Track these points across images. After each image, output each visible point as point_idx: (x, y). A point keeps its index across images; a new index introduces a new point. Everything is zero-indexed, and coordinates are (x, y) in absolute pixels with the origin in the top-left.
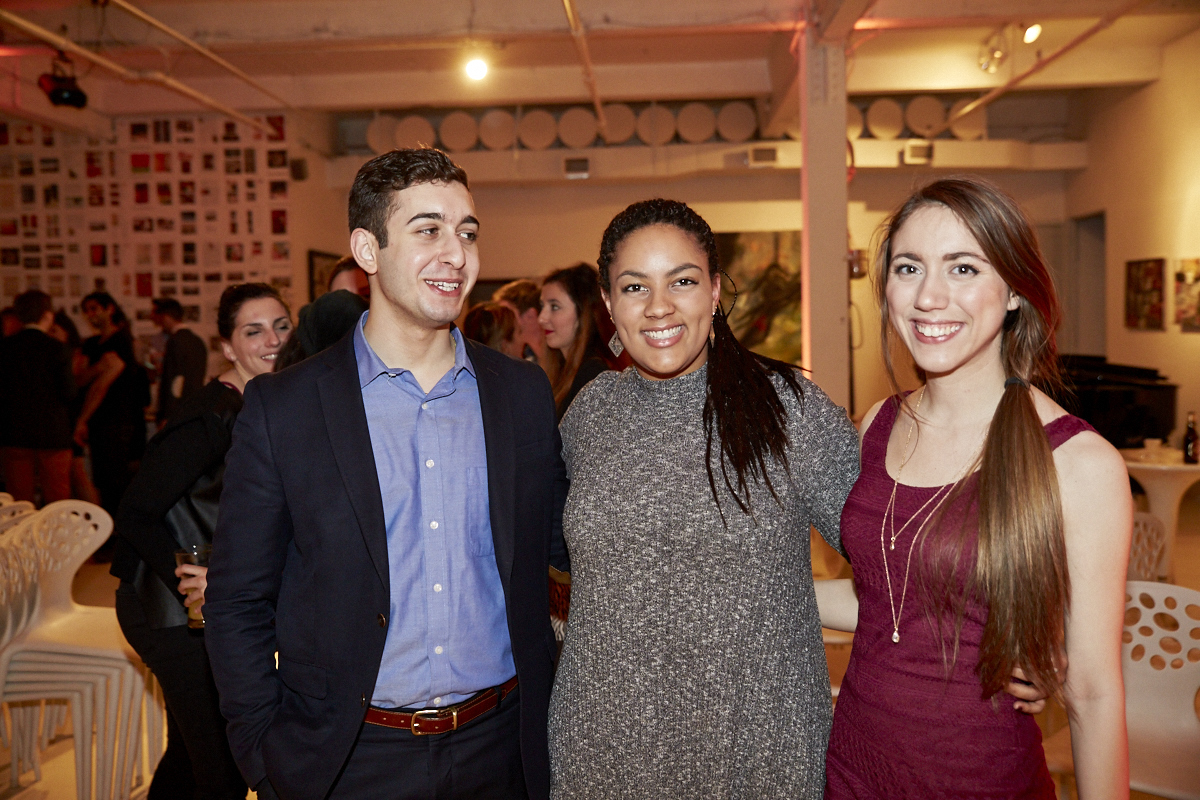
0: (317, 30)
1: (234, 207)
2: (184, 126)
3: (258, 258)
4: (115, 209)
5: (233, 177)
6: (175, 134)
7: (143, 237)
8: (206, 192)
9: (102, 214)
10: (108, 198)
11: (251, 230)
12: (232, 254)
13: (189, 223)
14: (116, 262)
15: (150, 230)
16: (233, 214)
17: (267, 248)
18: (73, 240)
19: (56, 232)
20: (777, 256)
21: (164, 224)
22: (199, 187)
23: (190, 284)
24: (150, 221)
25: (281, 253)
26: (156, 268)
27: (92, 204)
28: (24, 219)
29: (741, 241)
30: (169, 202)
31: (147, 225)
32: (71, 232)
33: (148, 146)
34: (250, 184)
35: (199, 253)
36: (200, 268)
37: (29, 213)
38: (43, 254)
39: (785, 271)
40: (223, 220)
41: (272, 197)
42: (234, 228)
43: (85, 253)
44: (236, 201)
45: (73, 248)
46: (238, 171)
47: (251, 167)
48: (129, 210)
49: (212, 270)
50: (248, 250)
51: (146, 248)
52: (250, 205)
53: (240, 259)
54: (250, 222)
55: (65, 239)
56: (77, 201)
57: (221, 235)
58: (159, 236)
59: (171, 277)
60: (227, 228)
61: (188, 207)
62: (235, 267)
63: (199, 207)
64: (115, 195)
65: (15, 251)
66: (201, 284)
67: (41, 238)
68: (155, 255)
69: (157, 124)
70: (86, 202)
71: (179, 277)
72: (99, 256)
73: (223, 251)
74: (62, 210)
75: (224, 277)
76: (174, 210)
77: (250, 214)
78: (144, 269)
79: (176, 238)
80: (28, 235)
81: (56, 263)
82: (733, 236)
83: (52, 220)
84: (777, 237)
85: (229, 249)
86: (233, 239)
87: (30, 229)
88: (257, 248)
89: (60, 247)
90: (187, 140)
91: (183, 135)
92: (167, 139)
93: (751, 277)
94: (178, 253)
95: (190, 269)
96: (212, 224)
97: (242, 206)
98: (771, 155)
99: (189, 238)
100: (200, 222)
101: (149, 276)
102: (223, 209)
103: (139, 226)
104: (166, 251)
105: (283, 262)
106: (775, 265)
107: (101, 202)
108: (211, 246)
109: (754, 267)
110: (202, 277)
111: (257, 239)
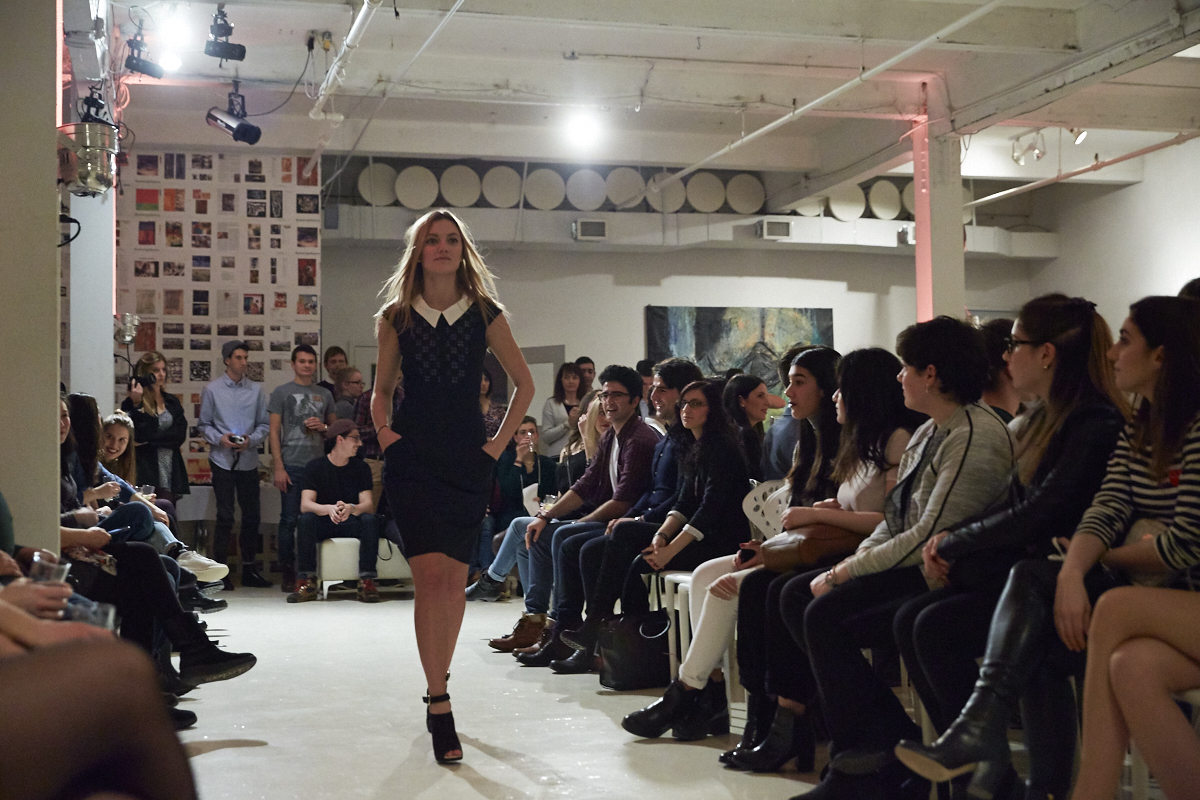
0: (497, 86)
1: (254, 253)
2: (200, 161)
3: (281, 311)
5: (256, 221)
6: (190, 170)
7: (147, 283)
11: (274, 281)
13: (201, 269)
15: (156, 274)
16: (254, 261)
17: (292, 301)
22: (215, 230)
23: (201, 338)
24: (156, 264)
25: (307, 306)
26: (160, 317)
29: (727, 316)
30: (178, 244)
31: (151, 269)
33: (158, 180)
34: (275, 230)
35: (213, 303)
36: (212, 320)
39: (771, 350)
40: (243, 268)
41: (300, 245)
42: (254, 277)
44: (258, 247)
46: (262, 215)
47: (278, 212)
48: (132, 250)
49: (227, 322)
50: (270, 301)
51: (151, 294)
52: (274, 253)
54: (274, 271)
57: (240, 284)
58: (166, 282)
59: (179, 330)
60: (246, 276)
61: (202, 252)
62: (254, 320)
63: (216, 252)
66: (214, 337)
68: (159, 303)
69: (169, 158)
71: (187, 329)
73: (240, 303)
75: (241, 331)
76: (185, 254)
77: (273, 262)
78: (147, 319)
79: (186, 285)
82: (721, 311)
84: (763, 313)
85: (248, 299)
88: (281, 298)
90: (203, 177)
91: (199, 171)
92: (181, 174)
94: (188, 302)
95: (200, 320)
96: (228, 270)
97: (266, 253)
98: (785, 229)
99: (201, 286)
100: (215, 268)
101: (153, 327)
102: (243, 256)
103: (141, 270)
104: (173, 298)
105: (310, 316)
108: (227, 295)
110: (214, 330)
111: (281, 291)
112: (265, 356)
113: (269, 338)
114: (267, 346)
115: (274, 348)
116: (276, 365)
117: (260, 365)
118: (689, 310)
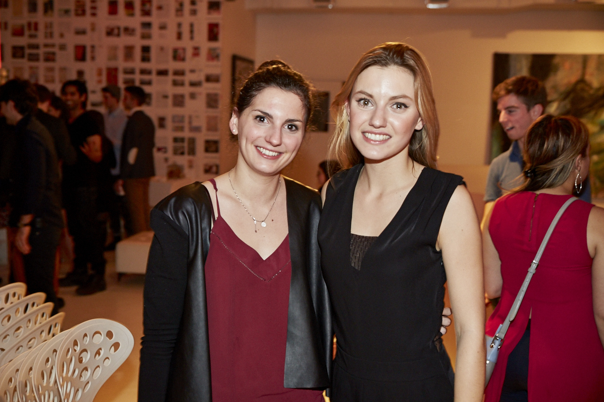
1: (179, 20)
3: (196, 59)
4: (92, 19)
7: (113, 40)
8: (160, 8)
9: (84, 22)
10: (88, 11)
11: (192, 38)
12: (177, 56)
13: (146, 31)
14: (93, 58)
15: (118, 35)
16: (179, 25)
17: (204, 52)
18: (62, 41)
19: (51, 35)
20: (584, 74)
21: (128, 31)
22: (155, 4)
23: (146, 77)
24: (119, 28)
25: (213, 56)
26: (121, 64)
27: (77, 15)
28: (29, 24)
29: (556, 61)
30: (132, 15)
31: (116, 31)
32: (62, 35)
34: (193, 2)
35: (153, 54)
36: (153, 65)
37: (33, 20)
38: (41, 51)
39: (589, 85)
40: (172, 31)
41: (209, 13)
42: (179, 36)
43: (71, 51)
44: (182, 15)
45: (63, 47)
48: (104, 20)
49: (162, 67)
50: (189, 52)
51: (114, 49)
52: (192, 19)
53: (183, 59)
54: (192, 32)
55: (57, 40)
56: (67, 12)
57: (171, 42)
58: (124, 41)
59: (132, 72)
60: (174, 35)
61: (146, 19)
62: (179, 65)
63: (155, 19)
64: (94, 8)
65: (22, 48)
66: (154, 77)
67: (41, 40)
68: (121, 54)
70: (73, 13)
71: (137, 71)
72: (81, 54)
73: (170, 54)
74: (56, 18)
75: (171, 73)
76: (135, 21)
77: (192, 25)
78: (112, 64)
79: (137, 42)
80: (31, 36)
81: (50, 58)
82: (551, 57)
83: (49, 26)
84: (585, 59)
85: (175, 51)
86: (179, 44)
87: (33, 32)
88: (196, 52)
89: (53, 46)
93: (562, 89)
94: (138, 53)
95: (146, 66)
96: (163, 32)
97: (187, 19)
99: (146, 42)
100: (155, 31)
101: (116, 70)
102: (172, 21)
103: (110, 33)
104: (129, 51)
105: (215, 63)
106: (582, 81)
107: (83, 13)
108: (162, 49)
109: (565, 81)
110: (154, 73)
111: (196, 45)
112: (186, 90)
113: (189, 77)
114: (187, 83)
115: (193, 84)
116: (193, 96)
117: (182, 96)
118: (526, 56)
